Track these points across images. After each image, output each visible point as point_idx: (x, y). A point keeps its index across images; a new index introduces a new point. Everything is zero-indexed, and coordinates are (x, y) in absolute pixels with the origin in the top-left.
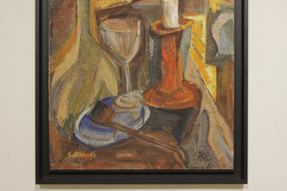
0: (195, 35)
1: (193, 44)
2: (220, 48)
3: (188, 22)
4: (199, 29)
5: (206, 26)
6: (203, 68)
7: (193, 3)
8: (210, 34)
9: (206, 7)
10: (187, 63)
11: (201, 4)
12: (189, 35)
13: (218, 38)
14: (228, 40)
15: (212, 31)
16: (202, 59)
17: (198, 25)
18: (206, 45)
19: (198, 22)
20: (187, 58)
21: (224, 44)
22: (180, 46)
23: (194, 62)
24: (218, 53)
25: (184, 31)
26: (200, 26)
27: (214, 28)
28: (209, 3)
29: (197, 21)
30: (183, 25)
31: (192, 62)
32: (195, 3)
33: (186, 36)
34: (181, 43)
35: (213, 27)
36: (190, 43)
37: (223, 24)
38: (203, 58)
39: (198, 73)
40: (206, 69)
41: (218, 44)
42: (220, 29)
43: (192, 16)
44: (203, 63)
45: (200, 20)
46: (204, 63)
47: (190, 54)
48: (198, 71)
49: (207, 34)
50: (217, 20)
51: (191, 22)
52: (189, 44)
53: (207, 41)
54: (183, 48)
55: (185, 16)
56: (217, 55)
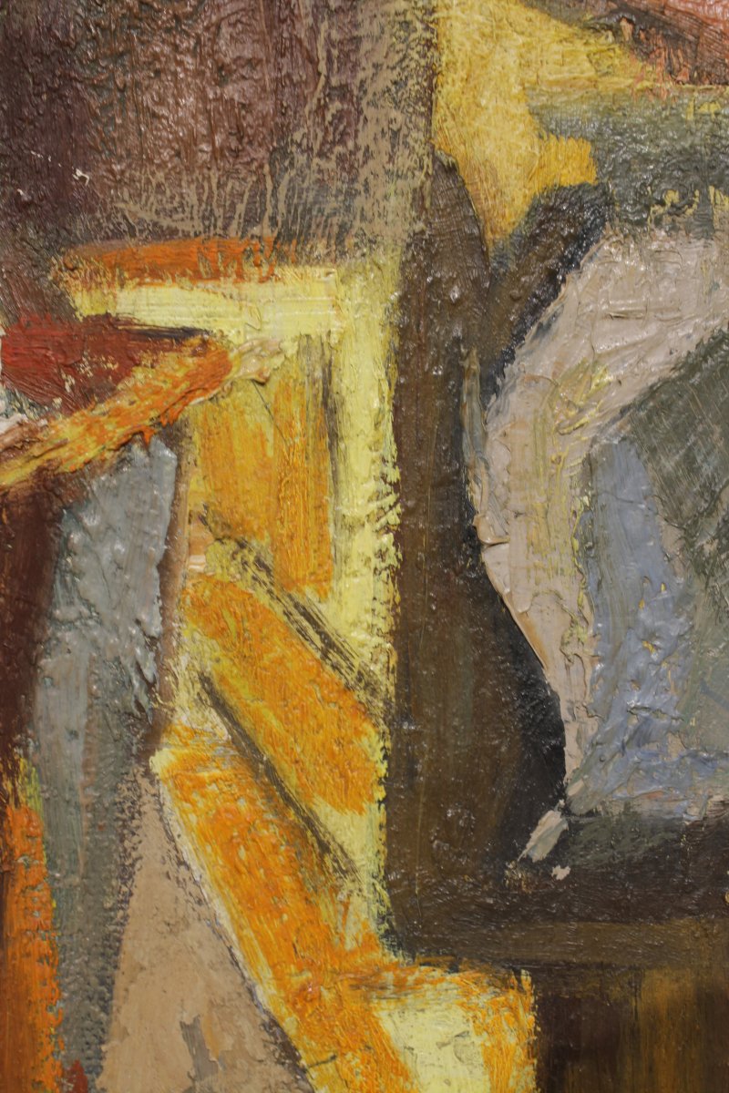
0: (242, 546)
1: (205, 680)
2: (591, 726)
3: (129, 363)
4: (297, 460)
5: (389, 417)
6: (353, 1005)
7: (202, 96)
8: (440, 537)
9: (385, 145)
10: (138, 945)
11: (312, 104)
12: (157, 551)
13: (559, 585)
14: (703, 614)
15: (477, 494)
16: (335, 890)
17: (273, 413)
18: (387, 684)
19: (278, 361)
20: (126, 874)
21: (638, 681)
22: (30, 704)
23: (225, 921)
24: (562, 793)
25: (83, 499)
26: (298, 427)
27: (510, 450)
28: (432, 88)
29: (263, 344)
30: (69, 408)
31: (197, 932)
32: (231, 91)
33: (106, 557)
34: (47, 663)
35: (493, 437)
36: (162, 669)
37: (628, 400)
38: (348, 870)
39: (279, 1073)
40: (387, 1025)
41: (555, 677)
42: (590, 465)
43: (197, 276)
44: (350, 944)
45: (306, 343)
46: (366, 945)
47: (174, 818)
48: (288, 1052)
49: (401, 537)
50: (544, 329)
51: (176, 367)
52: (149, 686)
53: (404, 634)
54: (74, 734)
55: (90, 283)
56: (552, 822)
